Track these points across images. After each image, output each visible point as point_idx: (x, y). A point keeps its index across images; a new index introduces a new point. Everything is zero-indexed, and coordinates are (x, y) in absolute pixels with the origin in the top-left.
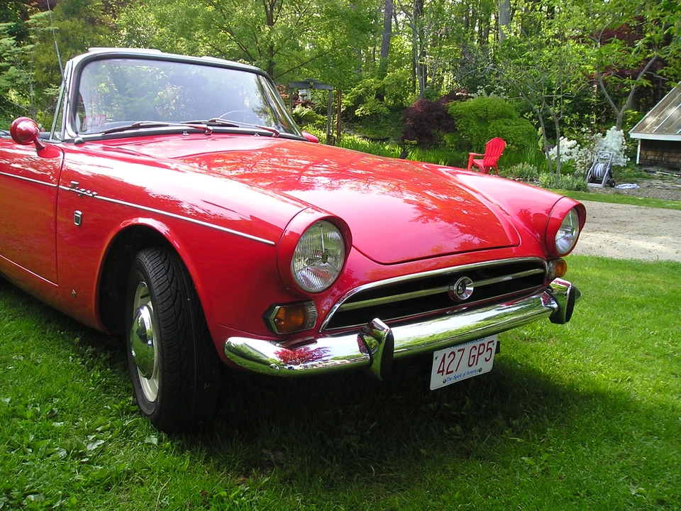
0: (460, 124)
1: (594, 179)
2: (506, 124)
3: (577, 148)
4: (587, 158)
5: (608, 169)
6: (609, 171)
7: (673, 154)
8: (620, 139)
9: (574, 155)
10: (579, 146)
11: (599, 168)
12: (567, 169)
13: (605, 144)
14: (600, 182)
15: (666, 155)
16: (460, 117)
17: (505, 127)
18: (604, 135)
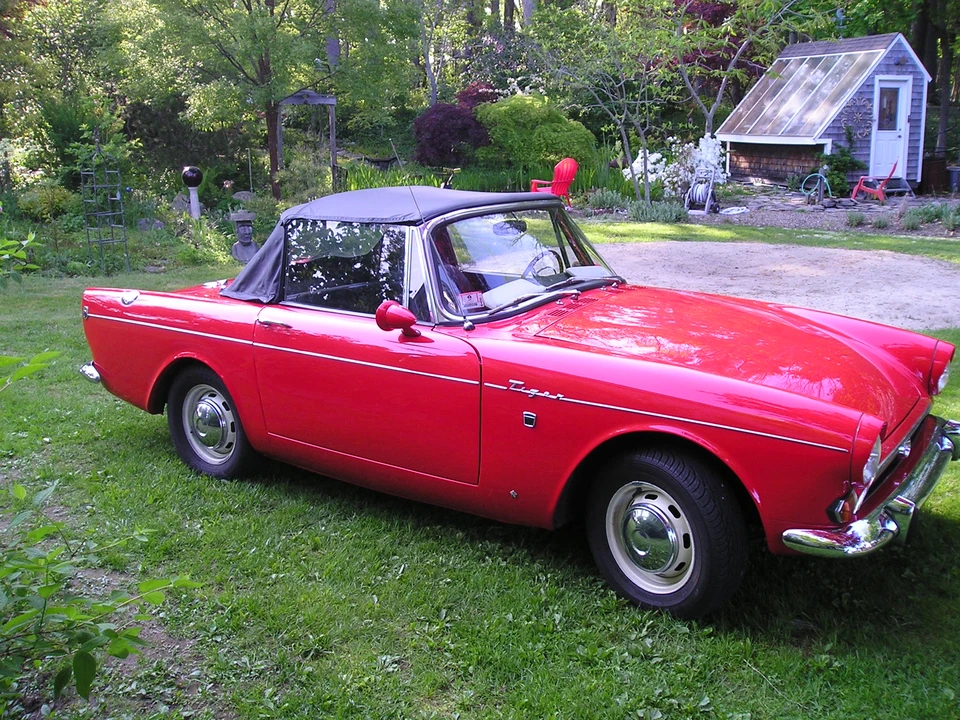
0: (495, 134)
1: (693, 205)
2: (555, 131)
3: (663, 163)
4: (678, 176)
5: (710, 191)
6: (713, 194)
7: (774, 161)
8: (717, 149)
9: (661, 173)
10: (665, 160)
11: (700, 190)
12: (657, 192)
13: (699, 157)
14: (702, 207)
15: (765, 161)
16: (494, 123)
17: (554, 135)
18: (697, 145)
